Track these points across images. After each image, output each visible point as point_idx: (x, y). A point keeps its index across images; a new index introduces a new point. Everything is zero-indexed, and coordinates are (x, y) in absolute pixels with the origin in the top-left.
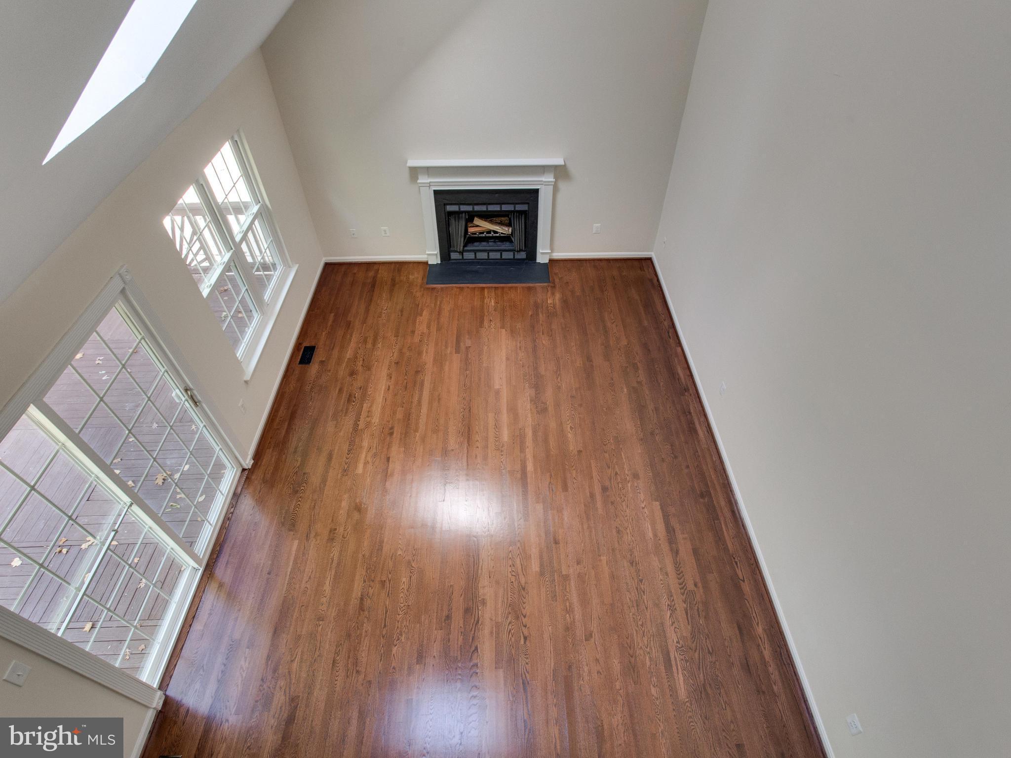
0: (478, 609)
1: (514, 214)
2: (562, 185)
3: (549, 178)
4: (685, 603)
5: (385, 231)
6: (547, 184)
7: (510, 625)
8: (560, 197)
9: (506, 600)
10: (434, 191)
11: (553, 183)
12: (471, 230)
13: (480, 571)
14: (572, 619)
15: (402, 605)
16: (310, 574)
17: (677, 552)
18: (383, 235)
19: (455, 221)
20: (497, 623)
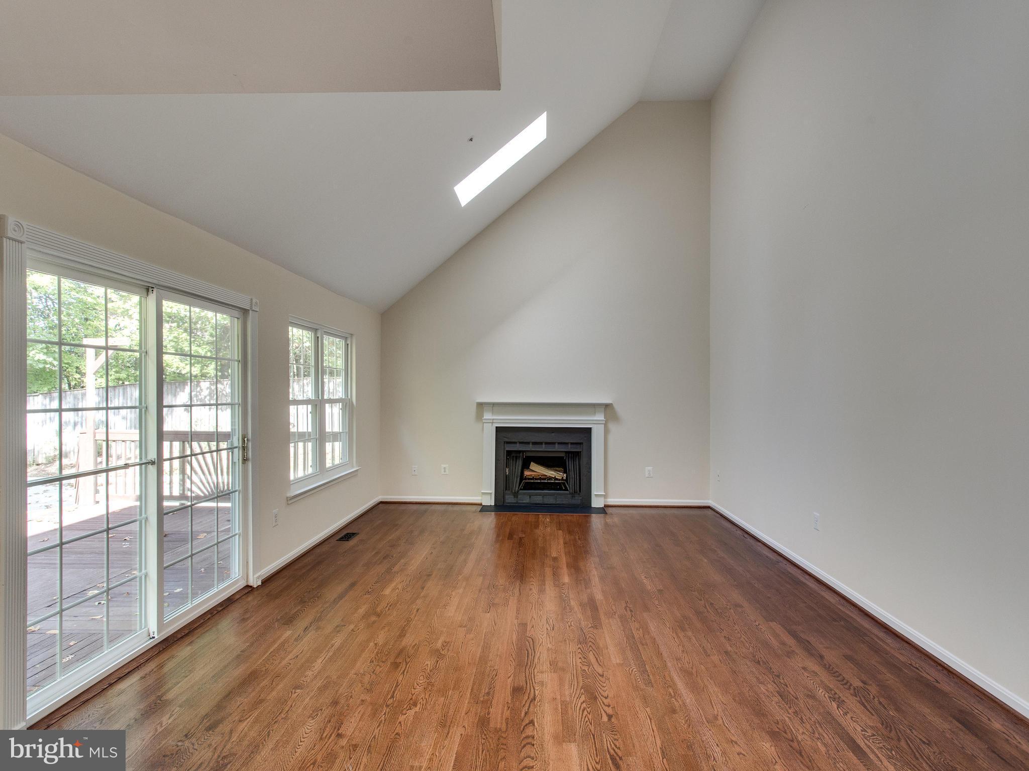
0: (534, 689)
1: (569, 456)
2: (612, 426)
3: (600, 417)
4: (857, 697)
5: (445, 468)
6: (597, 423)
7: (584, 704)
8: (611, 438)
9: (576, 684)
10: (496, 427)
11: (604, 422)
12: (527, 473)
13: (536, 660)
14: (680, 703)
15: (421, 682)
16: (299, 653)
17: (822, 657)
18: (443, 473)
19: (513, 460)
20: (564, 703)
